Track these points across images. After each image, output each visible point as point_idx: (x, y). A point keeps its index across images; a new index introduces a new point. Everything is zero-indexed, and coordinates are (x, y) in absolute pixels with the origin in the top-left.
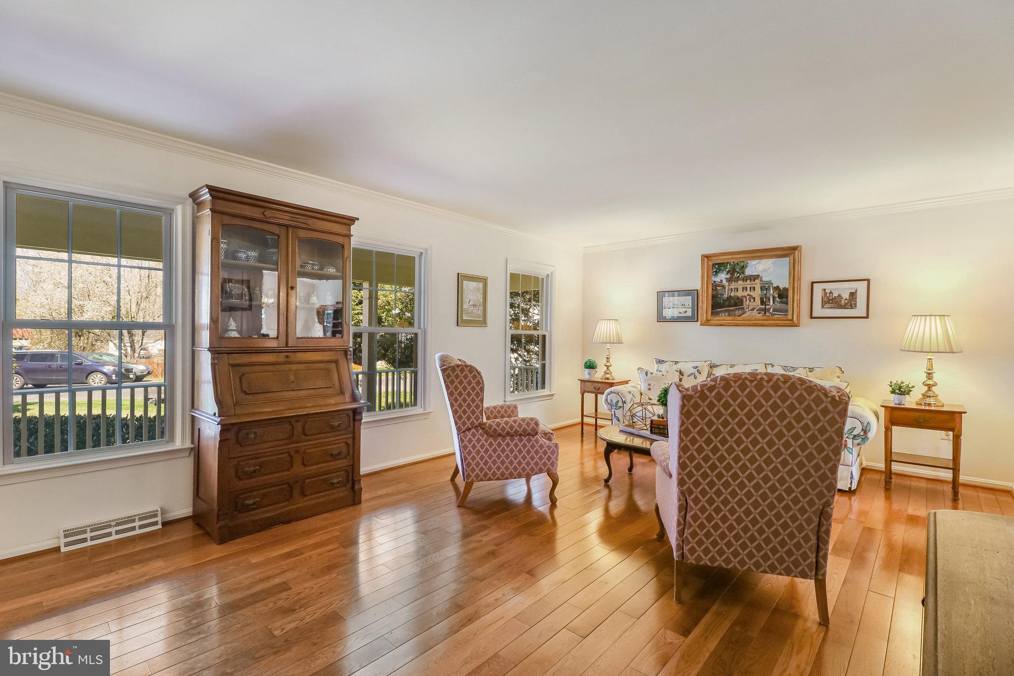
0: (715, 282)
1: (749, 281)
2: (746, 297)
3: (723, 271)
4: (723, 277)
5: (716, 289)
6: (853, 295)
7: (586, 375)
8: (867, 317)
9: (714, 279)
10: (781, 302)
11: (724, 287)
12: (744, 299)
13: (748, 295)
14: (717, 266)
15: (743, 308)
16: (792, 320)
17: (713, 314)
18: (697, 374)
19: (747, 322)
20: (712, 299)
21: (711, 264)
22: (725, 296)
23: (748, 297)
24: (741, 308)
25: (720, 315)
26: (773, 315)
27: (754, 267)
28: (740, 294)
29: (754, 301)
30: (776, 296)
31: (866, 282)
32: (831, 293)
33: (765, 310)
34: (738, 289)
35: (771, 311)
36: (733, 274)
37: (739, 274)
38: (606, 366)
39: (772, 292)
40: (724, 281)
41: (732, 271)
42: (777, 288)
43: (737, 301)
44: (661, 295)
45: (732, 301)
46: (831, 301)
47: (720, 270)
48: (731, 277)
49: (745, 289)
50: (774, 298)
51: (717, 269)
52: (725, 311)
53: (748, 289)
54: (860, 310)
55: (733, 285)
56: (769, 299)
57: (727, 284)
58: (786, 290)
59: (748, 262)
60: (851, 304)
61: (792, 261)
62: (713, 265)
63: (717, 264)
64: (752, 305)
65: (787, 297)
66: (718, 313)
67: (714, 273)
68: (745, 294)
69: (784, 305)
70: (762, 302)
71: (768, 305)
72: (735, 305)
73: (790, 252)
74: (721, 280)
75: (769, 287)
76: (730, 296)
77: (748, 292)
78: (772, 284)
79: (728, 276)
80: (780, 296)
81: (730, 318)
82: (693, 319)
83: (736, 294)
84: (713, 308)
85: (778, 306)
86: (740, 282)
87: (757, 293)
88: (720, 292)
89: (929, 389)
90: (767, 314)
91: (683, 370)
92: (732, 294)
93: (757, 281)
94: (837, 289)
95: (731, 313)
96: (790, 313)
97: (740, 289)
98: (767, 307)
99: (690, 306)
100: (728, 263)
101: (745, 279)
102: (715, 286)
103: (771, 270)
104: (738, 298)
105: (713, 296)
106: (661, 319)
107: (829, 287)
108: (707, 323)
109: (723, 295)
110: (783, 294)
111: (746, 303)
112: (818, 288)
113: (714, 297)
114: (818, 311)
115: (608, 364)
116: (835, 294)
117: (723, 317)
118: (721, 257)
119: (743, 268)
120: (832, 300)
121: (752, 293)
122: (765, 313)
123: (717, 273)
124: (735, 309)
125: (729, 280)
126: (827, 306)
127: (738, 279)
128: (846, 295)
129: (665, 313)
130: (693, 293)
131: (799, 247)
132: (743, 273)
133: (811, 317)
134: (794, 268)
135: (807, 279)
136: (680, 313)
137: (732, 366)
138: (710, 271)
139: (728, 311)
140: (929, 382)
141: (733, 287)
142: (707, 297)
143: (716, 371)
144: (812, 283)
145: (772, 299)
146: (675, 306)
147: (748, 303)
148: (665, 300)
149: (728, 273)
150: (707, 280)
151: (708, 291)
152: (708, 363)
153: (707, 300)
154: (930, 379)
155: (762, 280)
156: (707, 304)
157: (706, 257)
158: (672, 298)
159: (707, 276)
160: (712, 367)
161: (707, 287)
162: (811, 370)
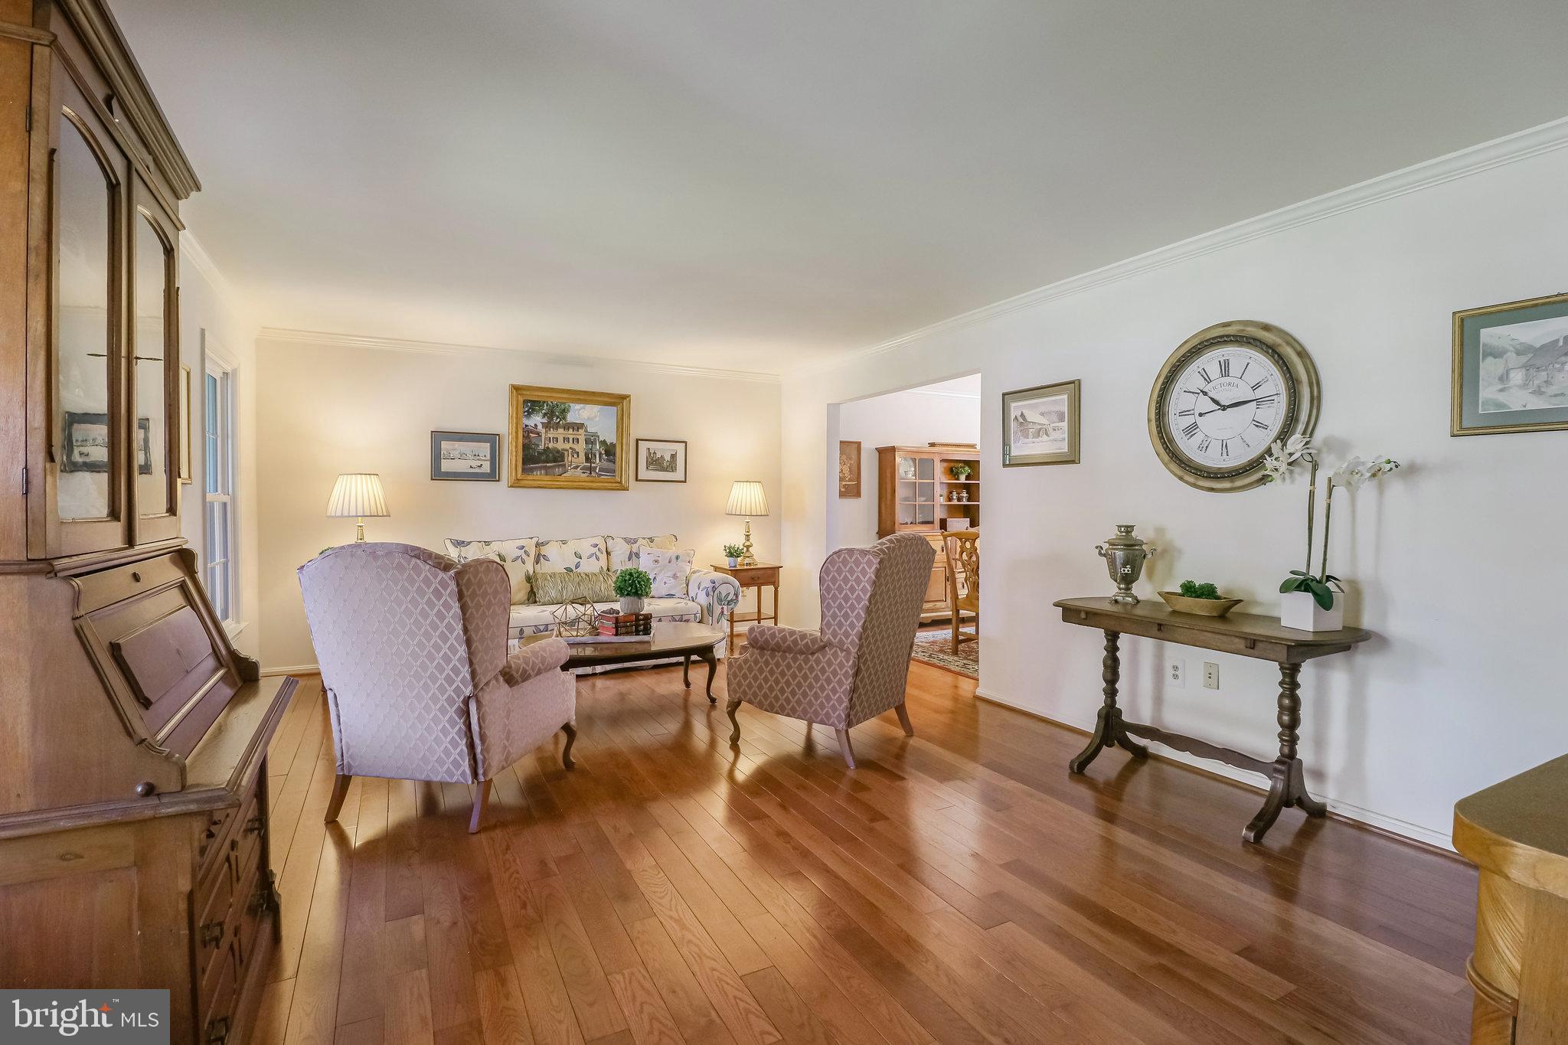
0: (526, 426)
1: (571, 430)
2: (568, 451)
3: (538, 412)
4: (537, 420)
5: (528, 437)
6: (673, 456)
8: (685, 482)
9: (526, 421)
10: (609, 461)
11: (539, 434)
12: (566, 453)
13: (570, 448)
14: (529, 404)
15: (565, 465)
16: (620, 483)
17: (524, 470)
18: (524, 556)
19: (569, 484)
20: (523, 451)
21: (521, 399)
22: (542, 447)
23: (570, 451)
24: (562, 465)
25: (535, 473)
26: (599, 476)
27: (578, 413)
28: (560, 446)
29: (578, 456)
30: (603, 452)
31: (684, 444)
32: (654, 453)
33: (591, 469)
34: (556, 439)
35: (597, 471)
36: (551, 419)
37: (559, 420)
39: (598, 447)
40: (540, 427)
41: (550, 414)
42: (603, 443)
43: (558, 455)
44: (439, 437)
45: (551, 455)
46: (655, 462)
47: (533, 410)
48: (549, 422)
49: (566, 439)
50: (600, 454)
51: (530, 408)
52: (540, 468)
53: (571, 440)
54: (679, 475)
55: (552, 434)
56: (595, 456)
57: (544, 430)
58: (613, 445)
59: (571, 405)
60: (672, 467)
61: (619, 412)
62: (524, 401)
63: (530, 401)
64: (576, 461)
65: (614, 455)
66: (532, 470)
67: (526, 414)
68: (567, 446)
69: (610, 465)
70: (588, 459)
71: (594, 463)
72: (555, 460)
73: (618, 401)
74: (536, 425)
75: (595, 440)
76: (548, 448)
77: (571, 444)
78: (598, 436)
79: (545, 420)
80: (608, 453)
81: (547, 478)
82: (493, 476)
83: (555, 445)
84: (524, 463)
85: (606, 464)
86: (561, 430)
87: (581, 447)
88: (533, 441)
89: (748, 550)
90: (593, 474)
91: (503, 553)
92: (551, 446)
93: (581, 431)
94: (664, 451)
95: (548, 471)
96: (618, 473)
97: (561, 440)
98: (593, 465)
99: (488, 457)
100: (544, 402)
101: (567, 427)
102: (527, 432)
103: (597, 419)
104: (558, 451)
105: (524, 446)
106: (438, 474)
107: (652, 445)
108: (516, 484)
109: (538, 445)
110: (610, 451)
111: (568, 458)
112: (643, 446)
113: (526, 447)
114: (643, 473)
116: (659, 456)
117: (538, 476)
118: (536, 393)
119: (564, 412)
120: (655, 461)
121: (575, 446)
122: (591, 473)
123: (529, 414)
124: (555, 466)
125: (546, 426)
126: (651, 467)
127: (557, 426)
128: (668, 458)
129: (446, 466)
130: (492, 439)
131: (629, 396)
132: (564, 418)
133: (637, 480)
134: (622, 419)
135: (633, 436)
136: (471, 467)
137: (564, 542)
138: (521, 410)
139: (546, 468)
140: (748, 544)
141: (551, 436)
142: (516, 447)
143: (544, 550)
144: (637, 440)
145: (598, 456)
146: (462, 456)
147: (570, 458)
148: (445, 445)
149: (545, 415)
150: (517, 424)
151: (517, 438)
152: (535, 540)
153: (516, 452)
154: (748, 540)
155: (586, 431)
156: (516, 456)
157: (517, 389)
158: (457, 444)
159: (517, 418)
160: (538, 545)
161: (517, 432)
162: (651, 540)
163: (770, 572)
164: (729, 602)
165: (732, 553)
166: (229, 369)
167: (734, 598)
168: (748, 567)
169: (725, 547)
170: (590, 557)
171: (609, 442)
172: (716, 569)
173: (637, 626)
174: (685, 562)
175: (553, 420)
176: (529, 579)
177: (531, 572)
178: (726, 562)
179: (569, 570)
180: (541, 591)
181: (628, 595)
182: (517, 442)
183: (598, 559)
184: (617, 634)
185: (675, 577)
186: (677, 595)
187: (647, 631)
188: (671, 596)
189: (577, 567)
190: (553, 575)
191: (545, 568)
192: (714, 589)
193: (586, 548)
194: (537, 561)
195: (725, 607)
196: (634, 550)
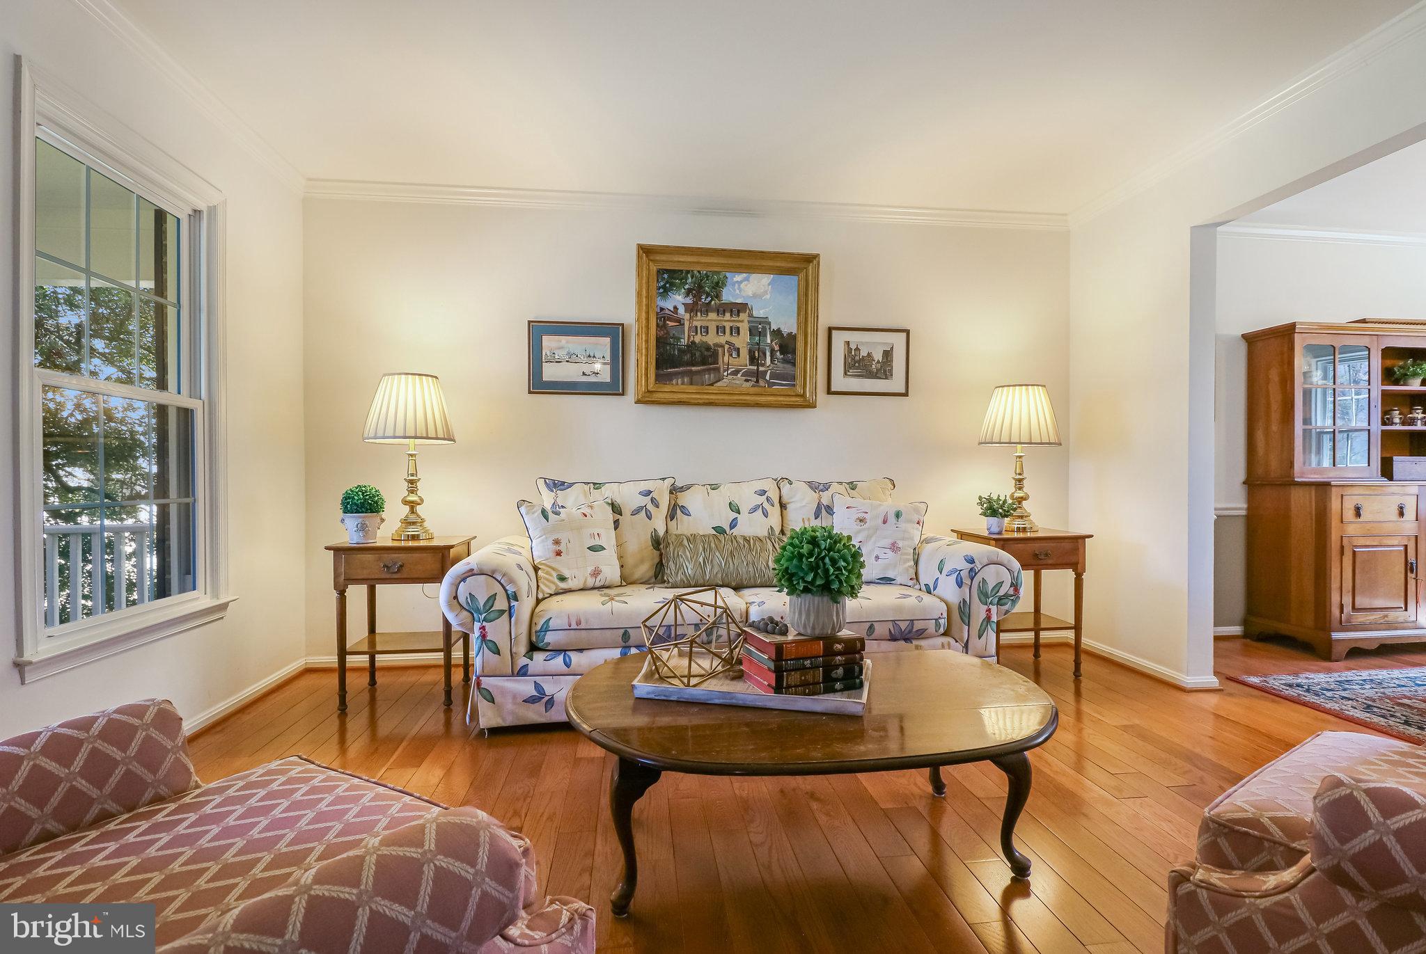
0: (662, 309)
1: (728, 315)
2: (722, 346)
3: (679, 288)
4: (677, 300)
5: (665, 325)
6: (888, 354)
7: (347, 532)
8: (907, 395)
9: (662, 304)
10: (785, 361)
11: (680, 322)
12: (720, 350)
13: (727, 342)
14: (666, 276)
15: (718, 369)
16: (803, 396)
17: (659, 378)
18: (650, 507)
19: (726, 397)
20: (658, 347)
21: (654, 268)
22: (684, 341)
23: (727, 347)
24: (714, 369)
25: (674, 382)
26: (771, 385)
28: (712, 339)
29: (739, 355)
30: (777, 348)
31: (904, 335)
32: (857, 349)
33: (758, 375)
34: (708, 330)
35: (768, 378)
36: (697, 297)
37: (709, 299)
38: (405, 502)
39: (769, 341)
40: (681, 310)
41: (696, 291)
42: (777, 333)
43: (706, 353)
44: (538, 330)
45: (698, 354)
46: (858, 364)
47: (672, 285)
48: (695, 303)
49: (720, 330)
50: (772, 351)
51: (667, 282)
52: (682, 374)
53: (728, 330)
54: (896, 384)
55: (699, 321)
56: (765, 355)
57: (687, 316)
58: (792, 337)
59: (728, 275)
60: (885, 371)
61: (803, 283)
62: (658, 271)
63: (667, 271)
64: (735, 362)
65: (794, 352)
66: (670, 377)
67: (661, 290)
68: (722, 340)
69: (788, 369)
70: (753, 360)
71: (763, 365)
72: (704, 362)
73: (800, 268)
74: (675, 308)
75: (764, 328)
76: (693, 342)
77: (727, 337)
78: (769, 324)
79: (689, 300)
80: (783, 349)
81: (693, 389)
82: (615, 388)
83: (704, 339)
84: (658, 367)
85: (781, 367)
86: (712, 316)
87: (743, 341)
88: (673, 332)
89: (1021, 509)
90: (762, 383)
91: (618, 501)
92: (698, 339)
93: (743, 316)
94: (873, 345)
95: (695, 378)
96: (799, 382)
97: (712, 330)
98: (761, 369)
99: (608, 359)
100: (688, 272)
101: (724, 309)
102: (664, 318)
104: (708, 348)
105: (658, 340)
106: (538, 385)
107: (854, 337)
108: (648, 400)
109: (679, 339)
110: (787, 346)
111: (723, 360)
112: (839, 339)
113: (661, 342)
114: (839, 382)
115: (412, 498)
116: (864, 353)
117: (679, 387)
118: (676, 258)
119: (718, 286)
120: (859, 362)
121: (734, 340)
122: (757, 381)
123: (665, 291)
124: (704, 371)
125: (691, 309)
126: (851, 372)
127: (707, 309)
128: (878, 356)
129: (550, 373)
130: (614, 332)
131: (816, 257)
132: (718, 296)
133: (829, 392)
134: (807, 295)
135: (824, 323)
136: (584, 374)
137: (715, 487)
138: (654, 285)
139: (691, 374)
140: (1019, 494)
141: (698, 324)
142: (647, 341)
143: (685, 498)
144: (830, 330)
145: (768, 354)
146: (571, 358)
147: (726, 358)
148: (549, 342)
149: (689, 292)
150: (647, 306)
151: (648, 327)
152: (668, 482)
153: (647, 349)
154: (1020, 489)
155: (751, 315)
156: (647, 356)
157: (646, 251)
158: (564, 340)
159: (647, 297)
160: (674, 490)
161: (648, 319)
162: (852, 486)
163: (1067, 545)
164: (1000, 599)
165: (992, 509)
166: (202, 206)
167: (1011, 592)
168: (1021, 535)
169: (980, 498)
170: (754, 510)
171: (785, 331)
172: (963, 536)
173: (829, 668)
174: (910, 521)
175: (701, 299)
176: (657, 543)
177: (661, 533)
178: (983, 525)
179: (720, 530)
180: (671, 563)
181: (806, 590)
182: (647, 334)
183: (766, 514)
184: (778, 688)
185: (894, 547)
186: (899, 580)
187: (852, 681)
188: (887, 581)
189: (733, 524)
190: (692, 539)
191: (684, 526)
192: (973, 573)
193: (747, 497)
194: (672, 515)
195: (994, 609)
196: (825, 501)
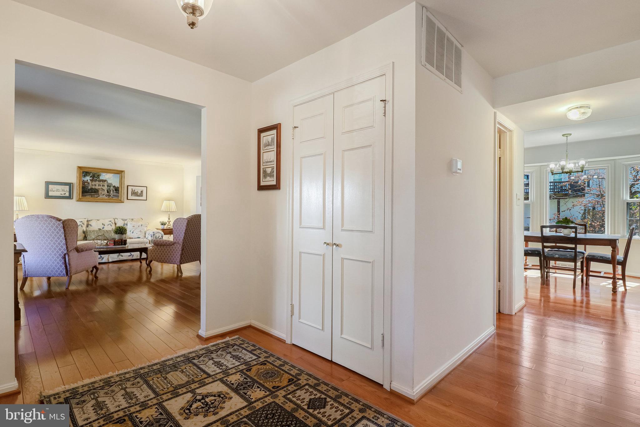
0: (84, 180)
1: (101, 182)
2: (100, 189)
3: (88, 176)
4: (88, 178)
5: (84, 184)
6: (142, 192)
8: (146, 200)
9: (84, 179)
10: (116, 193)
11: (88, 183)
13: (101, 188)
15: (99, 194)
16: (121, 200)
17: (82, 196)
18: (82, 225)
19: (101, 200)
21: (81, 171)
22: (90, 188)
24: (98, 194)
25: (87, 196)
26: (112, 198)
27: (104, 176)
28: (97, 187)
29: (104, 191)
30: (114, 189)
31: (146, 188)
32: (134, 190)
33: (109, 196)
34: (96, 185)
35: (112, 196)
37: (96, 178)
39: (112, 188)
40: (89, 181)
41: (93, 176)
42: (114, 187)
44: (48, 184)
45: (93, 190)
46: (134, 193)
47: (87, 175)
49: (99, 185)
50: (113, 191)
51: (85, 174)
52: (89, 195)
53: (101, 185)
54: (144, 198)
55: (94, 183)
56: (111, 191)
57: (91, 182)
58: (118, 188)
59: (102, 173)
60: (141, 195)
61: (121, 176)
62: (83, 172)
63: (85, 172)
64: (103, 193)
65: (118, 191)
66: (86, 195)
67: (83, 176)
68: (100, 187)
69: (117, 194)
70: (108, 192)
71: (110, 193)
72: (95, 192)
73: (120, 173)
74: (87, 180)
75: (111, 186)
78: (112, 184)
79: (91, 178)
80: (116, 190)
81: (92, 198)
82: (70, 197)
83: (95, 187)
84: (83, 192)
85: (115, 194)
86: (97, 182)
87: (105, 188)
88: (86, 185)
89: (169, 223)
90: (110, 197)
92: (93, 187)
93: (105, 182)
94: (139, 190)
95: (93, 196)
96: (120, 197)
97: (97, 185)
98: (110, 194)
99: (68, 191)
100: (91, 172)
102: (84, 182)
103: (112, 179)
104: (96, 189)
106: (47, 196)
107: (134, 188)
108: (79, 200)
109: (88, 187)
110: (117, 189)
111: (100, 192)
112: (130, 188)
113: (83, 188)
114: (130, 197)
116: (136, 191)
117: (88, 197)
118: (88, 169)
119: (99, 176)
121: (103, 187)
123: (85, 176)
124: (95, 194)
125: (92, 180)
126: (133, 195)
127: (96, 180)
128: (140, 192)
129: (51, 194)
130: (70, 185)
131: (124, 171)
132: (99, 178)
133: (127, 199)
134: (122, 179)
135: (126, 184)
136: (61, 194)
137: (98, 220)
138: (81, 174)
139: (91, 195)
140: (169, 221)
141: (94, 184)
142: (79, 187)
143: (90, 223)
144: (128, 186)
145: (112, 191)
146: (57, 190)
147: (101, 192)
148: (51, 187)
149: (91, 177)
150: (80, 179)
151: (80, 184)
152: (86, 220)
153: (79, 189)
154: (169, 220)
155: (107, 182)
156: (79, 191)
157: (80, 168)
158: (55, 186)
159: (80, 178)
160: (88, 221)
161: (80, 182)
162: (132, 220)
165: (163, 224)
168: (168, 228)
169: (160, 222)
170: (109, 225)
171: (116, 186)
172: (157, 229)
173: (122, 243)
174: (144, 226)
175: (94, 178)
176: (84, 232)
177: (85, 230)
178: (161, 227)
179: (100, 229)
180: (89, 236)
181: (119, 234)
182: (80, 186)
183: (111, 226)
184: (114, 245)
185: (140, 231)
186: (141, 237)
187: (125, 244)
188: (139, 238)
189: (103, 228)
190: (93, 231)
191: (90, 228)
192: (154, 235)
193: (107, 222)
194: (87, 226)
196: (126, 223)
